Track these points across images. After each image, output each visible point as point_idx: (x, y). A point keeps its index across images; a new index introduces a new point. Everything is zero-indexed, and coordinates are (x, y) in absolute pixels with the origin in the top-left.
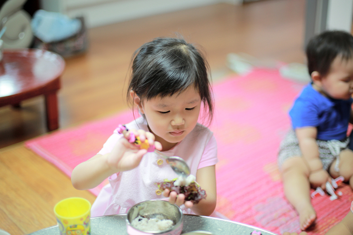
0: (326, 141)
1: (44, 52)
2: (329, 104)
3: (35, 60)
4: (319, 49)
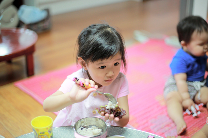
0: (192, 82)
1: (25, 30)
2: (193, 60)
3: (20, 34)
4: (184, 28)
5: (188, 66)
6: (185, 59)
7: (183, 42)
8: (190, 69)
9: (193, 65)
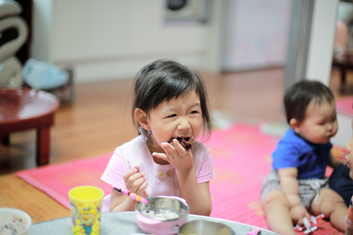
0: (307, 179)
1: (38, 91)
2: (309, 148)
4: (294, 97)
5: (301, 158)
6: (297, 146)
7: (293, 121)
8: (304, 161)
9: (310, 157)
